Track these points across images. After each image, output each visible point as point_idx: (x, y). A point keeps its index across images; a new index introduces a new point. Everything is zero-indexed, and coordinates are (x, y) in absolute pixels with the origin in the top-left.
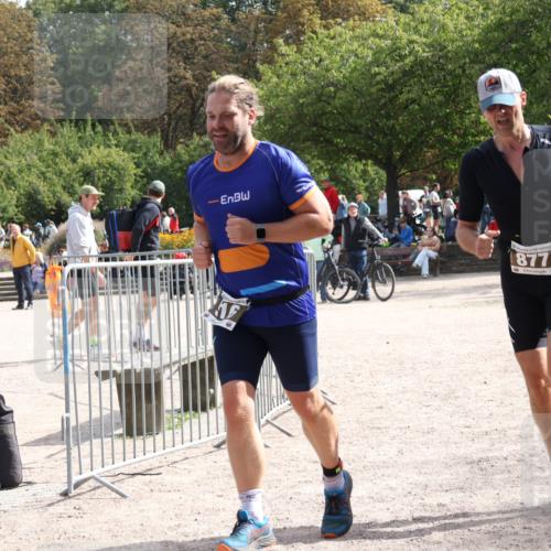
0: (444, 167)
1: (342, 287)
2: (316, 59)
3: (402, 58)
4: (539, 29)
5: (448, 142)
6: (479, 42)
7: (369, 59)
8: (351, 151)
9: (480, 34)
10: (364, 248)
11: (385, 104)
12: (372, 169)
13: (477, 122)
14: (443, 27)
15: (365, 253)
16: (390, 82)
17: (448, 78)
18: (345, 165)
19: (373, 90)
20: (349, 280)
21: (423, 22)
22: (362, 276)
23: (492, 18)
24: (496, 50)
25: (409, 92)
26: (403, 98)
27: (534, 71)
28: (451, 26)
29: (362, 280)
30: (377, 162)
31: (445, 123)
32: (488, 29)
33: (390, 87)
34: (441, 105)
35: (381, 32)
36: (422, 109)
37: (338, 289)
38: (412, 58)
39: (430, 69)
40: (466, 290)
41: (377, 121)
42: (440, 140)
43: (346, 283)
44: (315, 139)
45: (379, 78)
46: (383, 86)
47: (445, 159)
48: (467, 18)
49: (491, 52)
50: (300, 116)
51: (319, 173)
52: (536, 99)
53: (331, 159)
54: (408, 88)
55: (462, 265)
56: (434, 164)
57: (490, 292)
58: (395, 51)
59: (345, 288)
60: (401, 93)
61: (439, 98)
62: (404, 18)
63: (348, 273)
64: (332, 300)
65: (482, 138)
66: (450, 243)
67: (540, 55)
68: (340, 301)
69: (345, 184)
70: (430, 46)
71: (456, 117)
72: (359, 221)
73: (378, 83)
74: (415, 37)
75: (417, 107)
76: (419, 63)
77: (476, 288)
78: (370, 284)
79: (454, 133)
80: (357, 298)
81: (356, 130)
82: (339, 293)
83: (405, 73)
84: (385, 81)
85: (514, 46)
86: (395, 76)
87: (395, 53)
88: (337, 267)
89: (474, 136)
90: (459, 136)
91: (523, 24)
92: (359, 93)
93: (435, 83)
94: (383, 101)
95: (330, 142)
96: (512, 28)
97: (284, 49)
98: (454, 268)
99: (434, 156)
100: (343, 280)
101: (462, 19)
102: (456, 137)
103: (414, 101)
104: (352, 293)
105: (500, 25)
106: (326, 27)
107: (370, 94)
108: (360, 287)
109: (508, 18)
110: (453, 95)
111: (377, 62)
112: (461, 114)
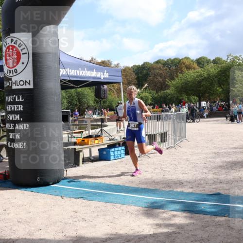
2: (186, 77)
3: (202, 77)
6: (217, 74)
8: (192, 94)
12: (196, 97)
13: (216, 89)
14: (210, 71)
15: (194, 113)
17: (211, 80)
18: (190, 97)
19: (196, 83)
20: (191, 118)
21: (206, 70)
23: (219, 69)
26: (202, 84)
29: (194, 118)
30: (197, 96)
31: (210, 89)
32: (219, 71)
34: (209, 86)
35: (198, 72)
39: (207, 79)
40: (214, 121)
41: (197, 88)
42: (209, 92)
44: (185, 92)
49: (219, 76)
50: (182, 87)
53: (188, 95)
56: (208, 97)
58: (200, 75)
61: (209, 84)
62: (202, 69)
65: (217, 92)
66: (211, 112)
68: (189, 122)
69: (190, 100)
70: (207, 74)
72: (193, 107)
73: (197, 81)
74: (204, 73)
75: (205, 86)
76: (205, 78)
79: (212, 91)
80: (193, 122)
81: (193, 90)
82: (189, 121)
83: (202, 79)
84: (199, 81)
85: (223, 75)
89: (215, 91)
91: (225, 71)
92: (194, 83)
93: (208, 81)
94: (198, 85)
95: (188, 92)
97: (179, 75)
98: (212, 117)
99: (208, 95)
101: (213, 69)
105: (221, 71)
106: (187, 71)
110: (212, 84)
111: (197, 77)
112: (213, 87)
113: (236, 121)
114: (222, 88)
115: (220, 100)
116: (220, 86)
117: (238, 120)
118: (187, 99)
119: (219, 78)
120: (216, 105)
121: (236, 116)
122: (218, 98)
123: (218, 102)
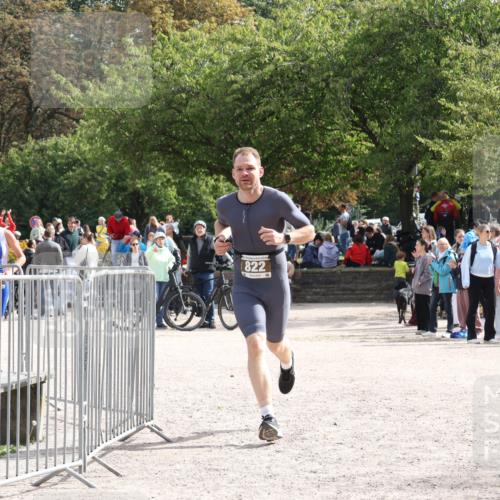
0: (301, 187)
1: (185, 312)
2: (169, 62)
3: (261, 66)
4: (409, 43)
5: (307, 160)
6: (345, 53)
7: (226, 65)
8: (201, 164)
9: (346, 45)
10: (212, 272)
11: (240, 115)
13: (340, 141)
14: (307, 36)
15: (212, 276)
16: (248, 91)
17: (310, 90)
18: (194, 180)
19: (228, 99)
20: (193, 305)
21: (285, 28)
22: (208, 301)
23: (360, 28)
24: (363, 63)
25: (267, 103)
26: (261, 110)
27: (403, 88)
28: (315, 34)
29: (207, 305)
31: (305, 139)
32: (355, 40)
33: (247, 97)
35: (239, 36)
36: (281, 123)
37: (180, 315)
38: (271, 67)
39: (292, 80)
40: (320, 322)
41: (232, 133)
42: (298, 157)
43: (190, 308)
44: (163, 149)
45: (235, 86)
46: (240, 96)
47: (303, 178)
48: (333, 26)
49: (357, 65)
50: (147, 123)
51: (166, 187)
52: (403, 118)
53: (180, 172)
54: (266, 99)
55: (316, 294)
56: (291, 183)
57: (346, 325)
58: (253, 58)
59: (189, 314)
60: (258, 104)
61: (300, 112)
62: (265, 23)
63: (192, 298)
64: (173, 326)
65: (344, 157)
66: (305, 269)
67: (409, 70)
68: (183, 328)
69: (193, 200)
70: (292, 54)
71: (317, 134)
73: (234, 92)
74: (276, 44)
75: (275, 119)
76: (280, 73)
77: (332, 320)
78: (216, 311)
79: (314, 150)
80: (202, 326)
82: (181, 319)
84: (241, 90)
85: (381, 59)
86: (253, 86)
87: (254, 59)
88: (180, 291)
89: (335, 154)
90: (319, 154)
91: (392, 36)
92: (213, 102)
93: (296, 94)
94: (238, 111)
95: (178, 153)
96: (379, 40)
98: (309, 297)
99: (292, 174)
100: (187, 305)
101: (327, 27)
102: (315, 155)
103: (272, 114)
104: (196, 320)
105: (367, 37)
106: (179, 28)
107: (225, 104)
108: (205, 313)
109: (376, 30)
110: (314, 110)
111: (233, 69)
112: (323, 130)
113: (442, 323)
114: (372, 136)
115: (364, 201)
116: (362, 125)
117: (456, 320)
118: (172, 192)
119: (359, 81)
120: (335, 231)
121: (449, 296)
122: (353, 195)
123: (346, 215)
